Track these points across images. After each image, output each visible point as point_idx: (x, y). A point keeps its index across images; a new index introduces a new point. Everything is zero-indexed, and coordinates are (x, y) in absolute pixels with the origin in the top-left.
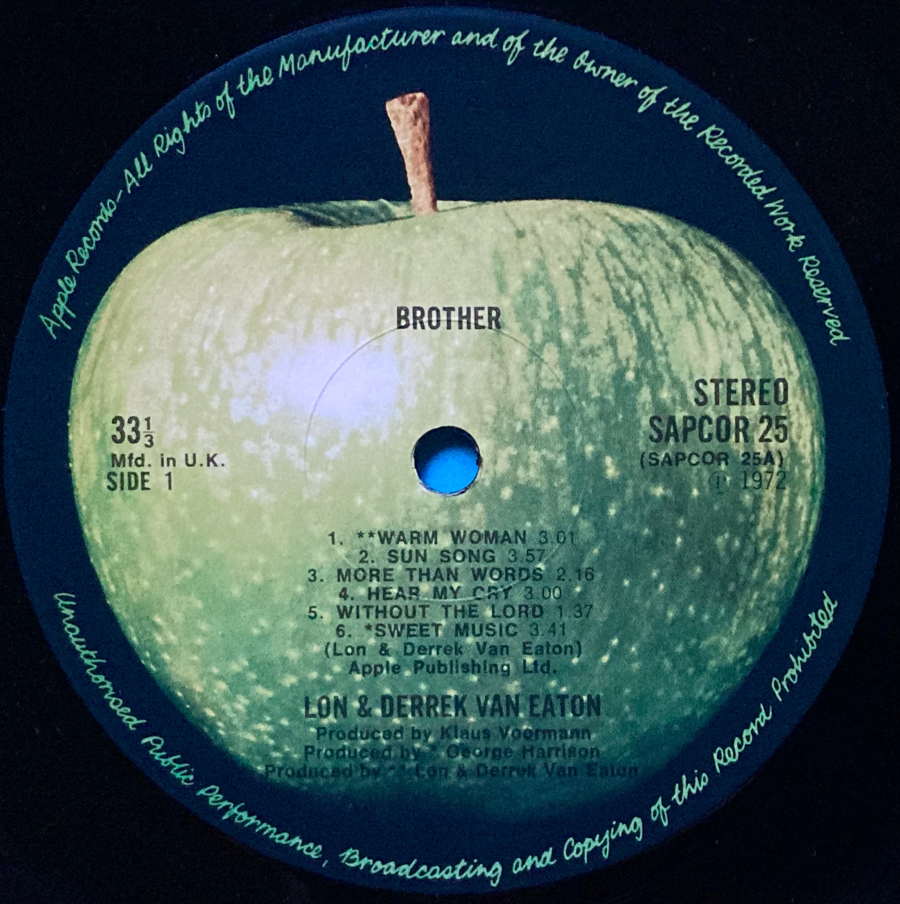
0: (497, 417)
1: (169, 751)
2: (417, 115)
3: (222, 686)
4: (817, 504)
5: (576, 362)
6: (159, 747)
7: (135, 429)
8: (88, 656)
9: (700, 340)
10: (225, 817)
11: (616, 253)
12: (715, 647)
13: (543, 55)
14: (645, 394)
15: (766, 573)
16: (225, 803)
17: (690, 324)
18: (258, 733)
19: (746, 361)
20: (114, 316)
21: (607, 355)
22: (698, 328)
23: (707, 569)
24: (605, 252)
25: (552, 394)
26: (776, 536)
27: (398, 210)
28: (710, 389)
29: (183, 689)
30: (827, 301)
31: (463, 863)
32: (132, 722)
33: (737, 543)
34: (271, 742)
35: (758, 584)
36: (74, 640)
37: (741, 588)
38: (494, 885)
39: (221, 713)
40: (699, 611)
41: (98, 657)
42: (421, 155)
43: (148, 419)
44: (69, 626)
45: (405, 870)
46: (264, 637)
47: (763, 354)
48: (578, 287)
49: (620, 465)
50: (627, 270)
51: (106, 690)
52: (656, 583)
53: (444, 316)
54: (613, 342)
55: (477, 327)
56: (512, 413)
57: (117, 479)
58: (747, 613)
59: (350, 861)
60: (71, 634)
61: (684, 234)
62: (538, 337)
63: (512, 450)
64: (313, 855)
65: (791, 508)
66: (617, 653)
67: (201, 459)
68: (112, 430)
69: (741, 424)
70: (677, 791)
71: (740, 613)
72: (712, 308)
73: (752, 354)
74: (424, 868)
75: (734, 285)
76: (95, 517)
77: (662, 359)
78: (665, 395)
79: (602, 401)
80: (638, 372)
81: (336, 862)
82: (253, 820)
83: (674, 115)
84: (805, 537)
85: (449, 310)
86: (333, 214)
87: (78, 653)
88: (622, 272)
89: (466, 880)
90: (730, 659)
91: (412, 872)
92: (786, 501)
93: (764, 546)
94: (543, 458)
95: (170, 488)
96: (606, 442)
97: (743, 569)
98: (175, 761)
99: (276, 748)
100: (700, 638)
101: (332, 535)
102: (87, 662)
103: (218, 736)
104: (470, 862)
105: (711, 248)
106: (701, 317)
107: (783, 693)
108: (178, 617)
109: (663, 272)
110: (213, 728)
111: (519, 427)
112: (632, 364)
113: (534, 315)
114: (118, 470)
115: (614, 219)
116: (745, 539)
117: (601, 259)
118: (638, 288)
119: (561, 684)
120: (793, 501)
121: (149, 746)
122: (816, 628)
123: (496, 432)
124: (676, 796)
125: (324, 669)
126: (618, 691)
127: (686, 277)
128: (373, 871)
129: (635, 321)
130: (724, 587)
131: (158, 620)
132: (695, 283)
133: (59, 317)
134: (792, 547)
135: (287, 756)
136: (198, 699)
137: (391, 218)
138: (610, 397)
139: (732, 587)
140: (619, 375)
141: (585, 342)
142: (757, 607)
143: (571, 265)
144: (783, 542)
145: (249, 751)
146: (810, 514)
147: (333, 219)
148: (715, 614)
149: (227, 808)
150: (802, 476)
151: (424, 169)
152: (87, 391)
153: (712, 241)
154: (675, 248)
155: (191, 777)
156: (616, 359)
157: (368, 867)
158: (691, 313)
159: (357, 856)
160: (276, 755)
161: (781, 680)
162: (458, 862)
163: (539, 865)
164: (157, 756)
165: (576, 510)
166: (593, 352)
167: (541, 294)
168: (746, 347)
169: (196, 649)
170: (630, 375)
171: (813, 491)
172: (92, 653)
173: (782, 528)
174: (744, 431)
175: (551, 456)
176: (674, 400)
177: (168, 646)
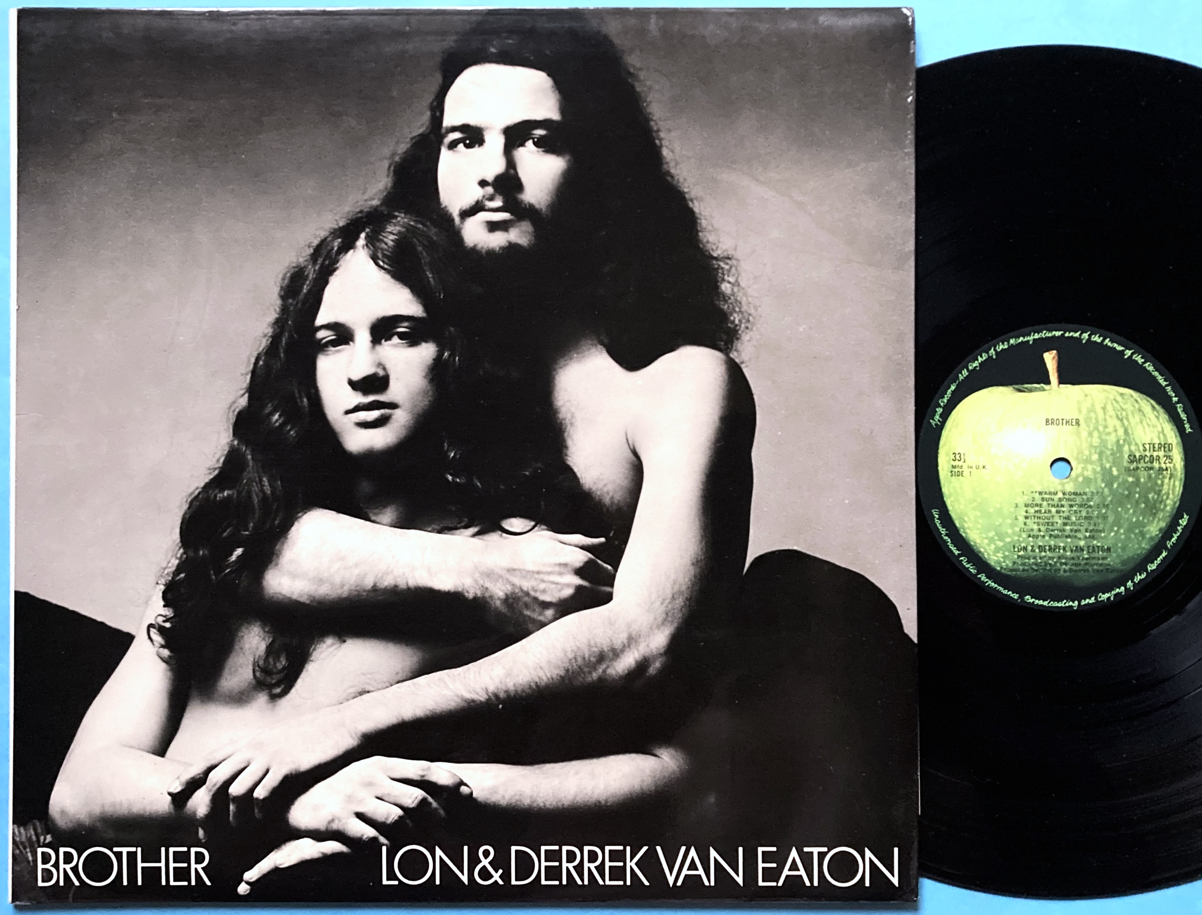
0: (1078, 454)
1: (968, 562)
2: (1054, 358)
3: (986, 541)
4: (1182, 484)
5: (1104, 437)
6: (965, 561)
7: (960, 457)
8: (943, 531)
9: (1144, 430)
10: (987, 584)
11: (1117, 402)
12: (1149, 531)
13: (1094, 339)
14: (1126, 448)
15: (1166, 506)
16: (987, 580)
17: (1141, 425)
18: (997, 557)
19: (1159, 438)
20: (954, 420)
21: (1114, 435)
22: (1144, 427)
23: (1146, 506)
24: (1114, 402)
25: (1096, 447)
26: (1169, 494)
27: (1046, 387)
28: (1147, 446)
29: (973, 542)
30: (1185, 419)
31: (1065, 601)
32: (957, 552)
33: (1156, 497)
34: (1002, 560)
35: (1163, 510)
36: (938, 525)
37: (1157, 512)
38: (1075, 608)
39: (986, 550)
40: (1143, 519)
41: (946, 531)
42: (1055, 370)
43: (964, 454)
44: (936, 520)
45: (1045, 603)
46: (1000, 525)
47: (1164, 435)
48: (1104, 412)
49: (1118, 470)
50: (1121, 407)
51: (948, 542)
52: (1129, 509)
53: (1061, 421)
54: (1116, 431)
55: (1072, 425)
56: (1082, 453)
57: (953, 473)
58: (1159, 519)
59: (1028, 600)
60: (937, 523)
61: (1139, 397)
62: (1092, 428)
63: (1083, 465)
64: (1016, 598)
65: (1174, 485)
66: (1117, 532)
67: (981, 467)
68: (952, 457)
69: (1158, 458)
70: (1136, 578)
71: (1157, 519)
72: (1148, 420)
73: (1161, 435)
74: (1052, 602)
75: (1155, 413)
76: (946, 485)
77: (1132, 437)
78: (1133, 448)
79: (1112, 449)
80: (1124, 440)
81: (1023, 600)
82: (996, 586)
83: (1136, 359)
84: (1178, 495)
85: (1063, 420)
86: (1026, 388)
87: (939, 529)
88: (1119, 408)
89: (1066, 607)
90: (1154, 535)
91: (1049, 603)
92: (1172, 483)
93: (1165, 497)
94: (1093, 468)
95: (971, 475)
96: (1113, 463)
97: (1158, 505)
98: (971, 566)
99: (1004, 562)
100: (1144, 527)
101: (1023, 492)
102: (942, 532)
103: (985, 557)
104: (1067, 601)
105: (1148, 401)
106: (1144, 423)
107: (1171, 546)
108: (972, 518)
109: (1132, 408)
110: (983, 554)
111: (1085, 458)
112: (1122, 438)
113: (1091, 421)
114: (954, 470)
115: (1117, 392)
116: (1159, 495)
117: (1112, 404)
118: (1124, 414)
119: (1098, 542)
120: (1174, 482)
121: (962, 560)
122: (1182, 525)
123: (1077, 459)
124: (1135, 580)
125: (1020, 536)
126: (1117, 545)
127: (1140, 410)
128: (1035, 603)
129: (1123, 424)
130: (1151, 511)
131: (966, 519)
132: (1143, 412)
133: (937, 420)
134: (1174, 498)
135: (1007, 565)
136: (978, 545)
137: (1044, 390)
138: (1115, 448)
139: (1154, 511)
140: (1118, 441)
141: (1107, 430)
142: (1163, 517)
143: (1103, 405)
144: (1171, 496)
145: (995, 563)
146: (1180, 488)
147: (1026, 390)
148: (1148, 520)
149: (987, 582)
150: (1177, 475)
151: (1056, 375)
152: (945, 444)
153: (1149, 399)
154: (1136, 401)
155: (976, 571)
156: (1117, 435)
157: (1034, 602)
158: (1141, 422)
159: (1030, 598)
160: (1004, 564)
161: (1170, 541)
162: (1063, 600)
163: (1090, 602)
164: (965, 564)
165: (1103, 485)
166: (1109, 434)
167: (1092, 415)
168: (1159, 433)
169: (978, 529)
170: (1121, 442)
171: (1181, 480)
172: (944, 529)
173: (1171, 492)
174: (1159, 460)
175: (1095, 467)
176: (1135, 450)
177: (968, 528)
